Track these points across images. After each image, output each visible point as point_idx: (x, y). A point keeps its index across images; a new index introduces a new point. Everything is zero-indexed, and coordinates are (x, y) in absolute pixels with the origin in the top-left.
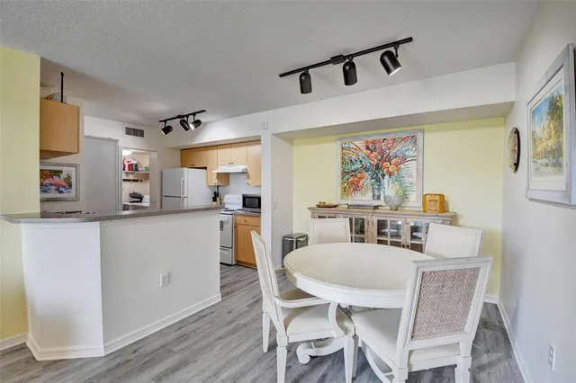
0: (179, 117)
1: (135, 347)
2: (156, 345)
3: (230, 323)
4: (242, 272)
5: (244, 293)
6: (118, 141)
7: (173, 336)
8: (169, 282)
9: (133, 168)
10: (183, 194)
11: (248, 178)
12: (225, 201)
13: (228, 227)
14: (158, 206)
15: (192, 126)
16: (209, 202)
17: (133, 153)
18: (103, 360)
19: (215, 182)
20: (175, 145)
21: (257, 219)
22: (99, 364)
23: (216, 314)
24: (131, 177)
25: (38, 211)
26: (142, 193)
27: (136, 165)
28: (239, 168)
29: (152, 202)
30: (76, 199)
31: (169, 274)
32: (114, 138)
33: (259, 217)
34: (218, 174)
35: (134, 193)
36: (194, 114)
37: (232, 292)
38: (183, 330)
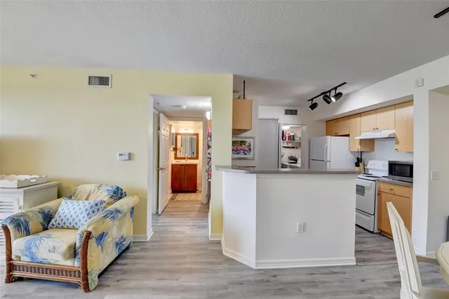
0: (322, 94)
1: (275, 273)
2: (290, 278)
3: (362, 292)
4: (385, 244)
5: (384, 267)
6: (278, 120)
7: (304, 278)
8: (304, 231)
9: (292, 138)
10: (326, 159)
11: (397, 143)
12: (368, 167)
13: (370, 193)
14: (307, 167)
15: (333, 99)
16: (352, 167)
17: (291, 127)
18: (254, 272)
19: (358, 147)
20: (322, 118)
21: (408, 189)
22: (251, 273)
23: (347, 276)
24: (290, 145)
25: (230, 164)
26: (297, 157)
27: (293, 136)
28: (385, 134)
29: (302, 164)
30: (253, 159)
31: (304, 224)
32: (275, 118)
33: (411, 187)
34: (361, 140)
35: (292, 157)
36: (336, 88)
37: (369, 260)
38: (314, 276)
